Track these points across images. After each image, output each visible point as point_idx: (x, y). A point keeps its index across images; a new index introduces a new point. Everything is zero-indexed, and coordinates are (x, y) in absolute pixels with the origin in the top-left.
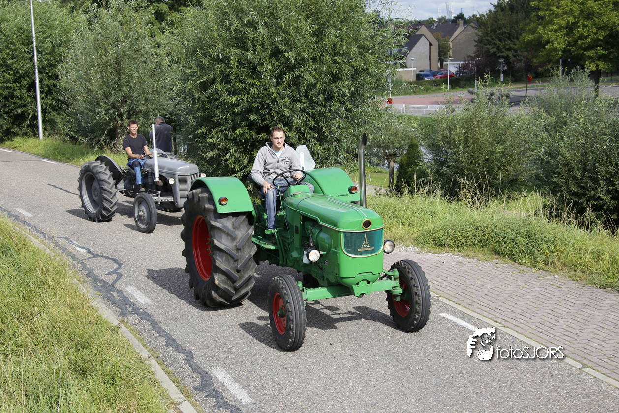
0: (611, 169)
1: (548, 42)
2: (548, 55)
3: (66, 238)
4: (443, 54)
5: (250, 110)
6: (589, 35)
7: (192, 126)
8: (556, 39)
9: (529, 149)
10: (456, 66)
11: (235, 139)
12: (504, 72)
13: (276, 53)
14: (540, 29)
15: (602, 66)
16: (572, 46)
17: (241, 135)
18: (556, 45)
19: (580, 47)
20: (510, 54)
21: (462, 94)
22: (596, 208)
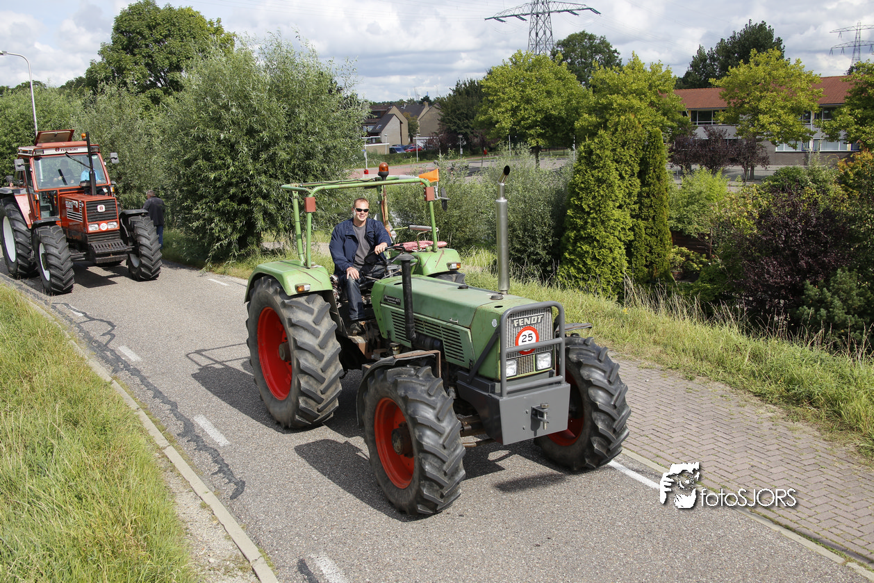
0: (545, 229)
1: (497, 122)
2: (498, 132)
3: (65, 304)
4: (412, 131)
5: (230, 184)
6: (529, 117)
7: (179, 198)
8: (504, 120)
9: (482, 213)
10: (422, 141)
11: (218, 210)
12: (463, 147)
13: (251, 132)
14: (491, 111)
15: (541, 142)
16: (515, 125)
17: (224, 206)
18: (504, 124)
19: (523, 127)
20: (468, 131)
21: (429, 165)
22: (536, 262)
